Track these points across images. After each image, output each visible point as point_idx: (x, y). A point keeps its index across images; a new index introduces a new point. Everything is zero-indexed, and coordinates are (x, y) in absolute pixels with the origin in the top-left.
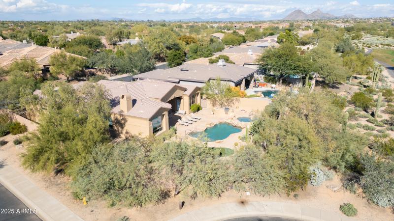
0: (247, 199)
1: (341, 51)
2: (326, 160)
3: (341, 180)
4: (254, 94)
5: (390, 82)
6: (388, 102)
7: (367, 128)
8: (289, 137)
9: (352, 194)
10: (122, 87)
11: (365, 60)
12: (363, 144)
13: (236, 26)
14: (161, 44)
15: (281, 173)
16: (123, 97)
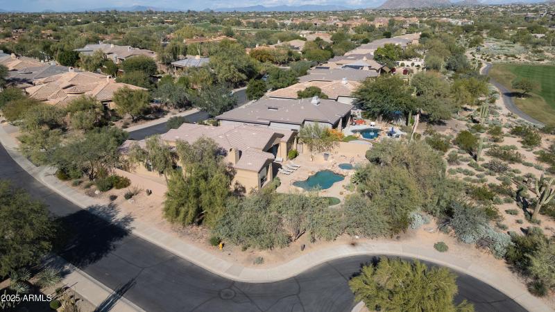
0: (357, 242)
1: (453, 68)
2: (425, 206)
3: (437, 223)
4: (352, 134)
5: (503, 115)
6: (495, 141)
7: (466, 172)
8: (392, 187)
9: (446, 235)
10: (221, 137)
11: (479, 86)
12: (461, 190)
13: (316, 24)
14: (232, 66)
15: (386, 218)
16: (231, 150)
